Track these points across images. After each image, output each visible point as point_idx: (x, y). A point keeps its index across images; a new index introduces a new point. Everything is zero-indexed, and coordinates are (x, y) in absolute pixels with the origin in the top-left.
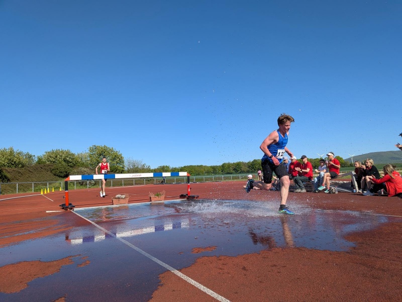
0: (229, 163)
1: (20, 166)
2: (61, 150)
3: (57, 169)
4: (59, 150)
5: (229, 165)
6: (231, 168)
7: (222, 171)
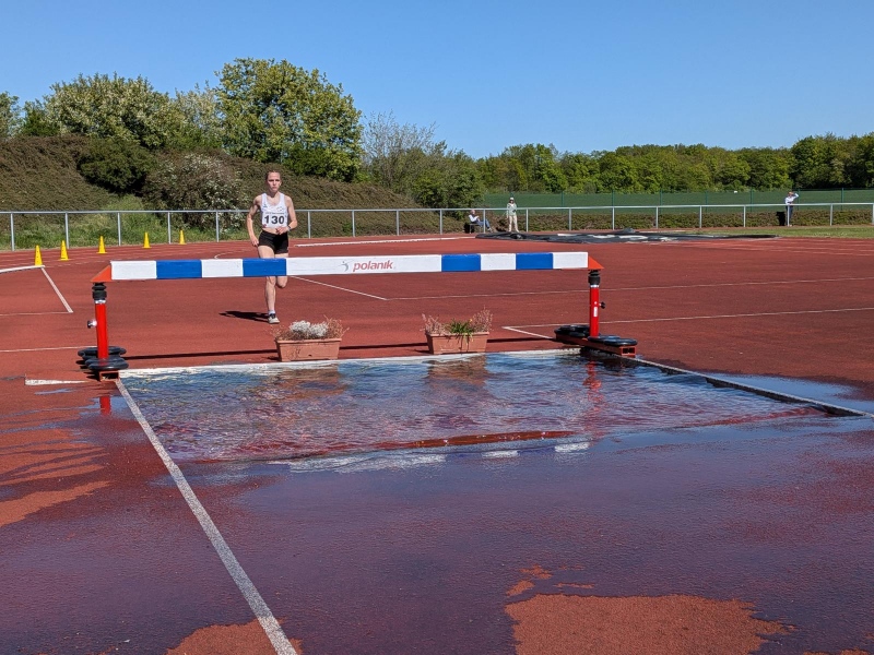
0: (829, 139)
2: (111, 79)
3: (102, 158)
4: (106, 78)
5: (830, 147)
6: (836, 162)
7: (793, 176)
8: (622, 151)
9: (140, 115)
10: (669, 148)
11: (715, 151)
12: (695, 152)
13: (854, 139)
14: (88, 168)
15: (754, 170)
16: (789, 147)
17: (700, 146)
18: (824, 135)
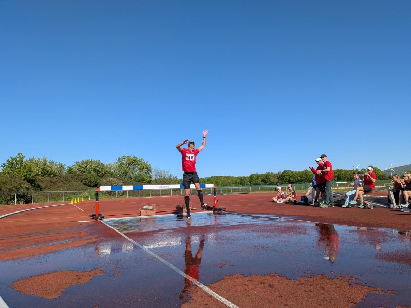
1: (52, 175)
2: (91, 160)
3: (87, 179)
4: (89, 160)
5: (257, 176)
6: (259, 179)
7: (250, 182)
8: (211, 177)
9: (98, 169)
10: (222, 176)
11: (232, 177)
12: (228, 177)
13: (262, 174)
14: (84, 181)
15: (242, 181)
16: (249, 176)
17: (229, 176)
18: (256, 173)
